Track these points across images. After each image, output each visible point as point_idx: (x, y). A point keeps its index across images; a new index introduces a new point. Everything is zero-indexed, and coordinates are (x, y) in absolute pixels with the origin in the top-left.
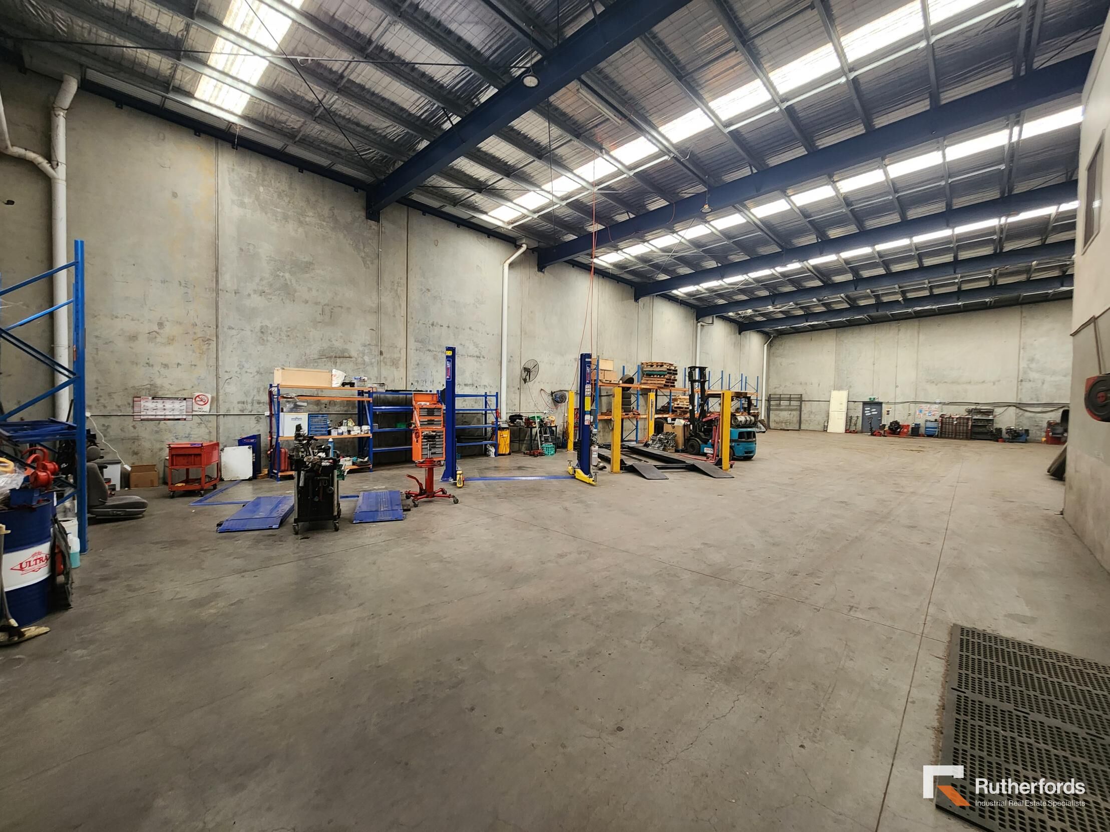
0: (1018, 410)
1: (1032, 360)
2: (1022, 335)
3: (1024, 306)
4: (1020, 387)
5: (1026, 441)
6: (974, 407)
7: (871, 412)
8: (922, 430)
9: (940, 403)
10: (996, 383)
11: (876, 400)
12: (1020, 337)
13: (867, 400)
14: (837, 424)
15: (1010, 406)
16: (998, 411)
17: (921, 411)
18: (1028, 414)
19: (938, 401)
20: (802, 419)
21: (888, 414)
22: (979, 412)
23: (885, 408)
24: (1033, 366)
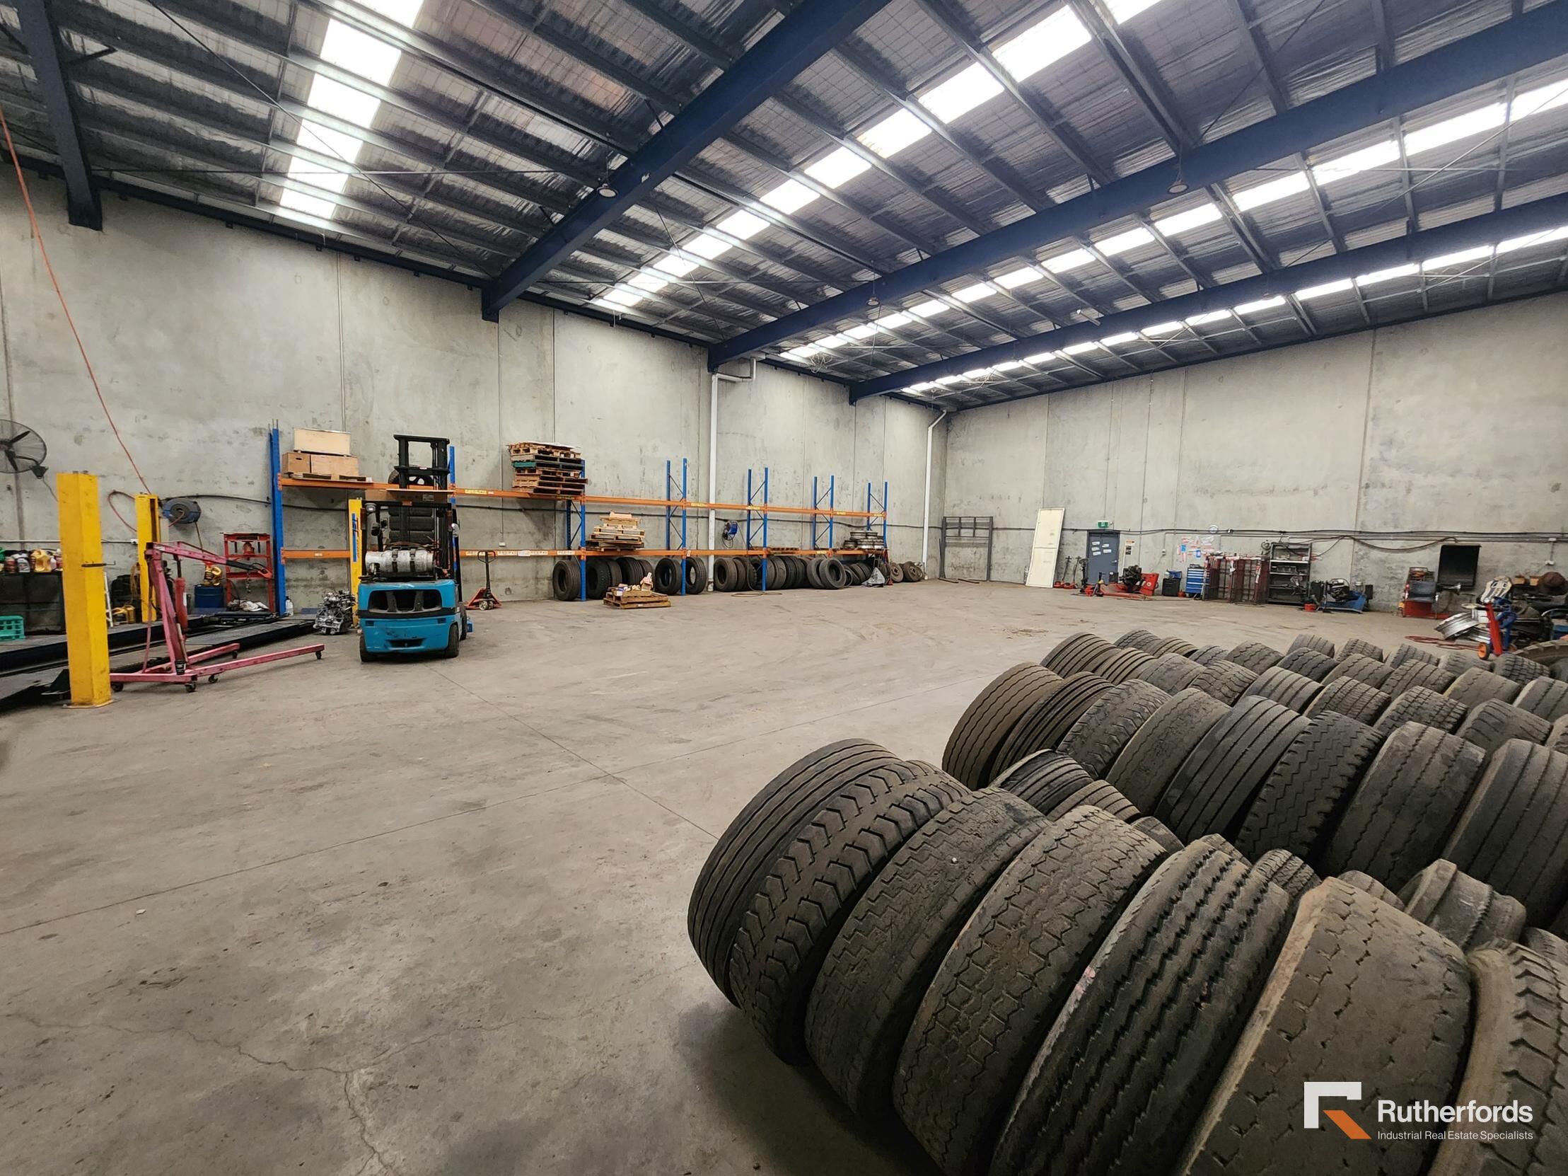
0: (1357, 544)
1: (1390, 443)
2: (1372, 392)
3: (1379, 330)
4: (1363, 501)
5: (1367, 609)
6: (1276, 540)
7: (1101, 549)
8: (1183, 586)
9: (1217, 532)
10: (1320, 492)
11: (1110, 528)
12: (1369, 397)
13: (1095, 527)
14: (1042, 573)
15: (1343, 537)
16: (1320, 547)
17: (1183, 548)
18: (1375, 554)
19: (1214, 528)
20: (993, 561)
21: (1128, 553)
22: (1287, 550)
23: (1124, 541)
24: (1392, 454)
